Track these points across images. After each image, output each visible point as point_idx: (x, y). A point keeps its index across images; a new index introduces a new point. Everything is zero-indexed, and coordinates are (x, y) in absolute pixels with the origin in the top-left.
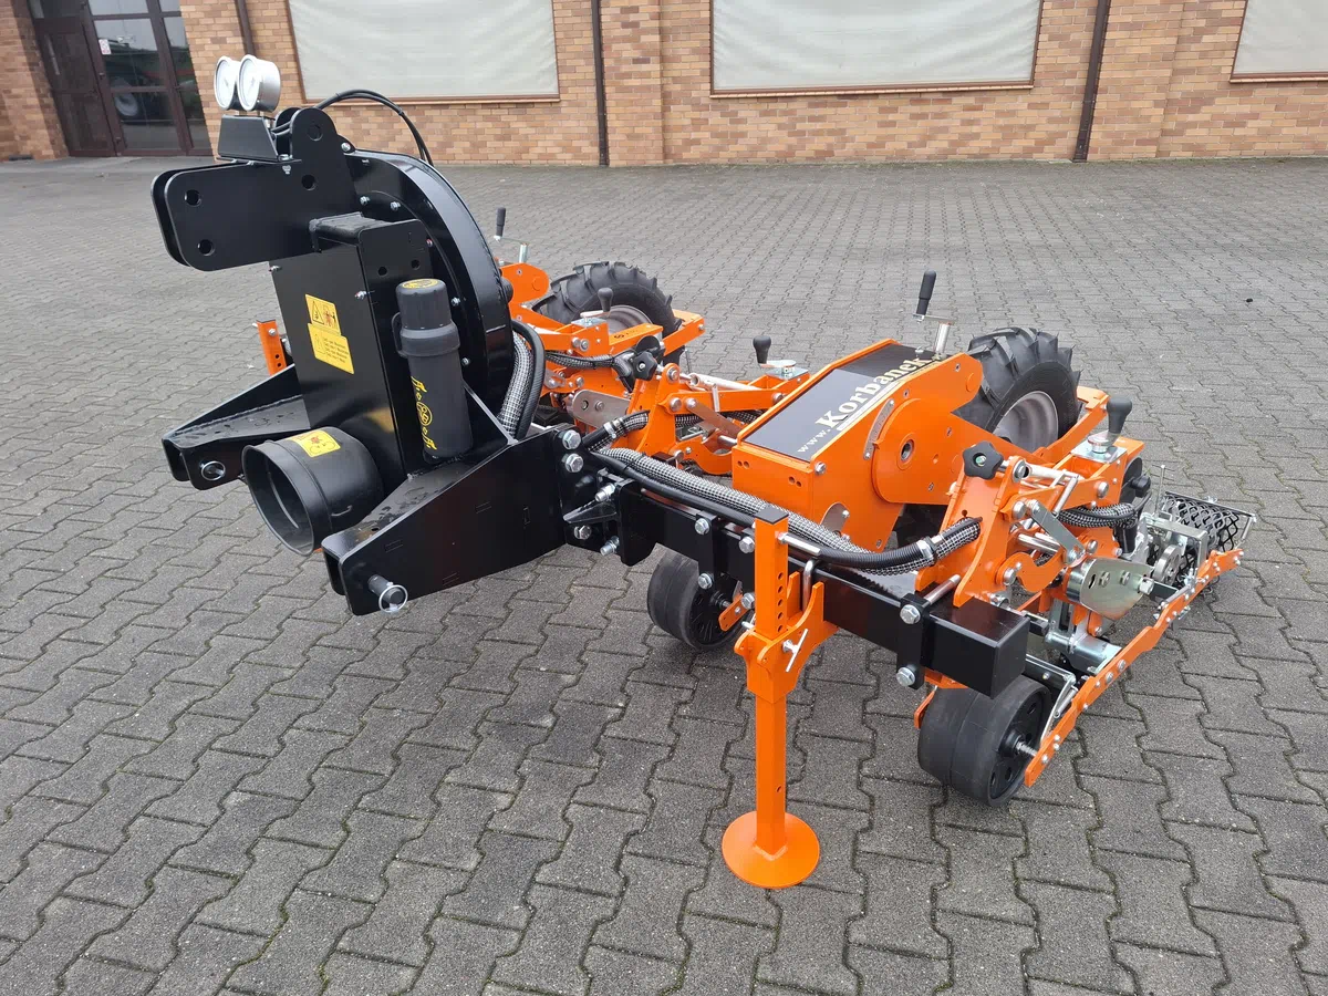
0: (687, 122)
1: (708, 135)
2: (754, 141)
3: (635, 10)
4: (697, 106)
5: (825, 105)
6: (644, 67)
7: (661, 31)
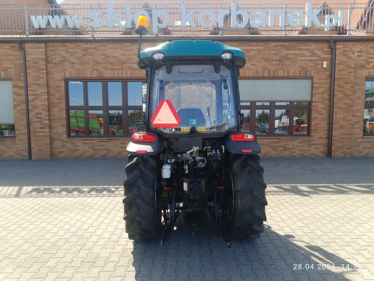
0: (59, 146)
1: (66, 150)
2: (81, 152)
3: (41, 114)
4: (62, 141)
5: (103, 142)
6: (44, 130)
7: (49, 120)
